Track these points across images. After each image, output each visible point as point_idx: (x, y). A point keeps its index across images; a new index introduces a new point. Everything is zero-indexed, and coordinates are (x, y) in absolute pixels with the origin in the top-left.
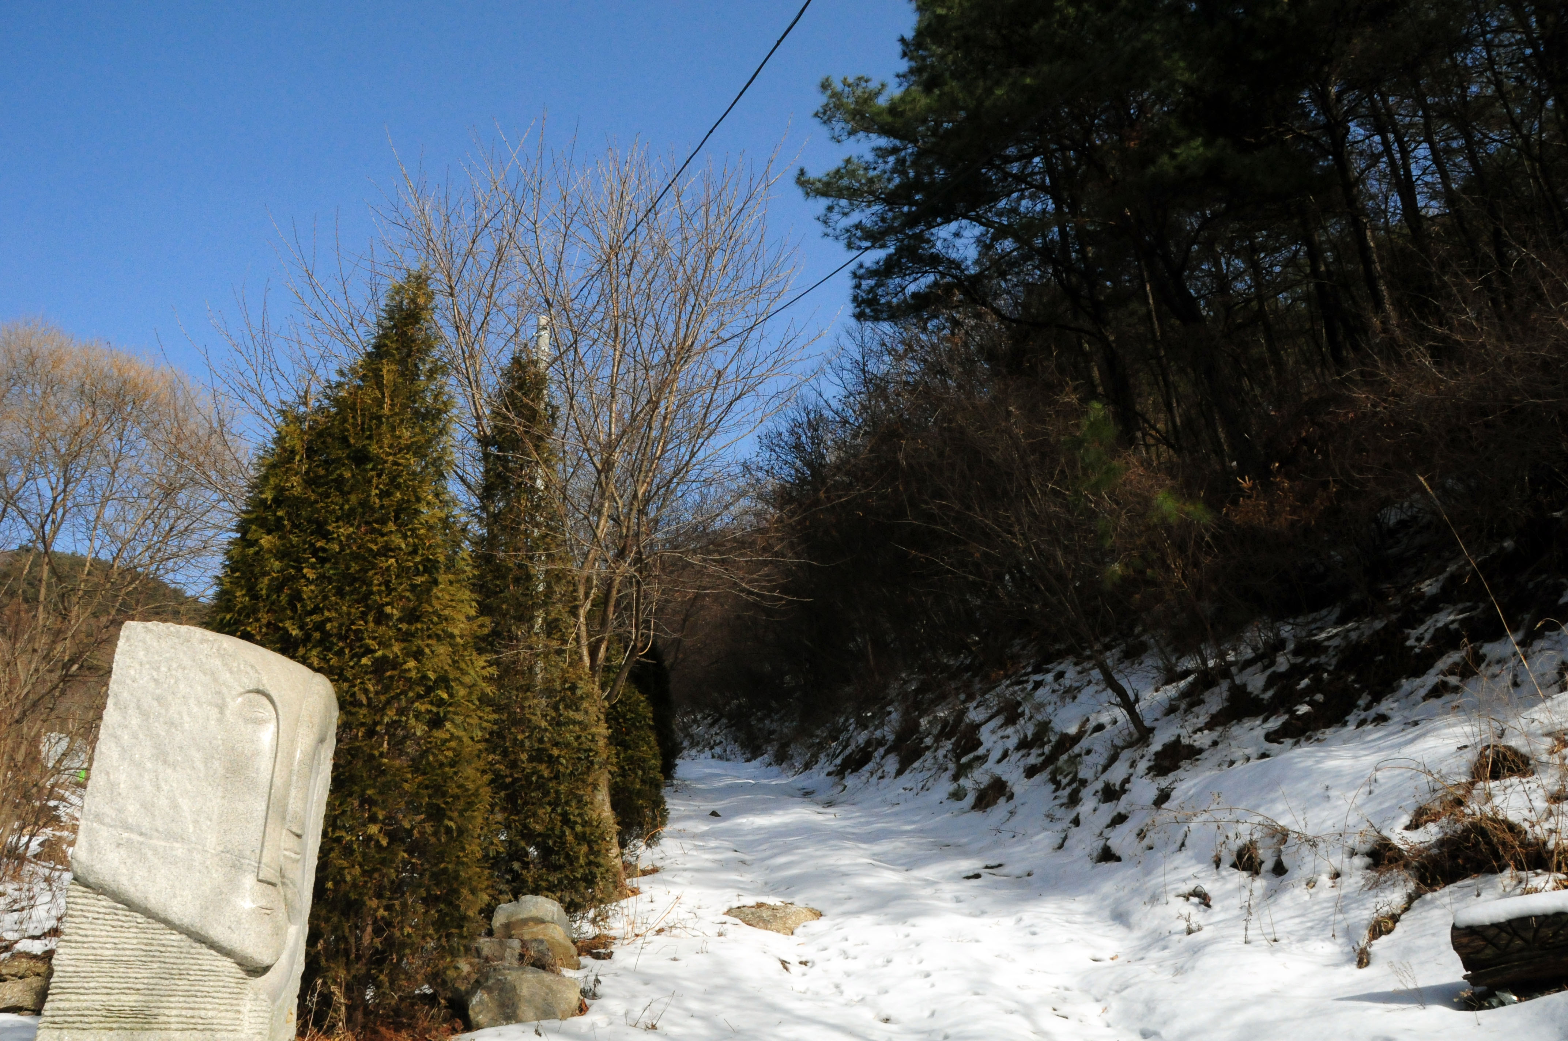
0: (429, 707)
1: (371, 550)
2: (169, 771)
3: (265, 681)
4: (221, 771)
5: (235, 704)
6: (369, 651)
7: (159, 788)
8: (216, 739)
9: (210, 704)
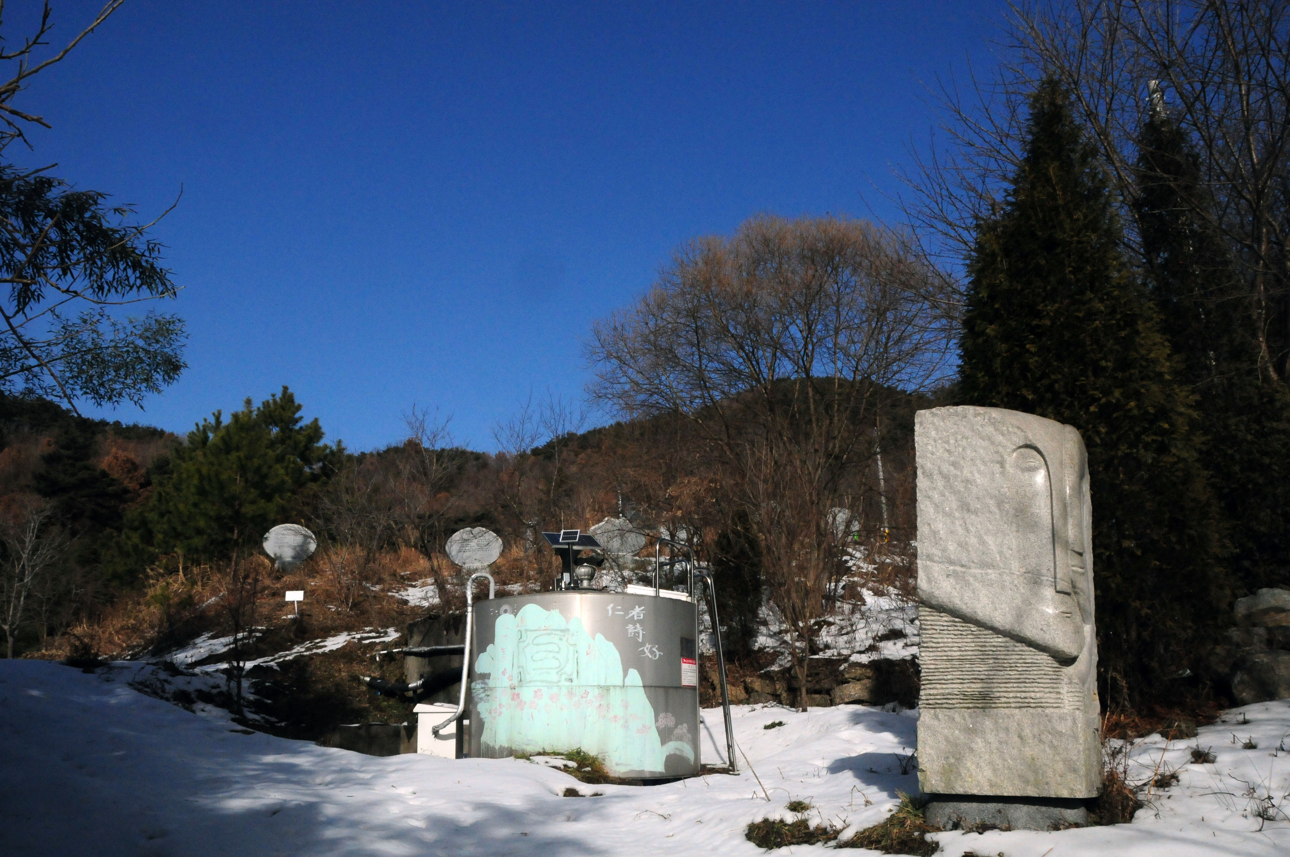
0: (1155, 438)
1: (1078, 317)
2: (973, 517)
3: (1031, 437)
4: (1012, 512)
5: (1011, 459)
6: (1094, 400)
7: (968, 531)
8: (1003, 487)
9: (993, 462)
